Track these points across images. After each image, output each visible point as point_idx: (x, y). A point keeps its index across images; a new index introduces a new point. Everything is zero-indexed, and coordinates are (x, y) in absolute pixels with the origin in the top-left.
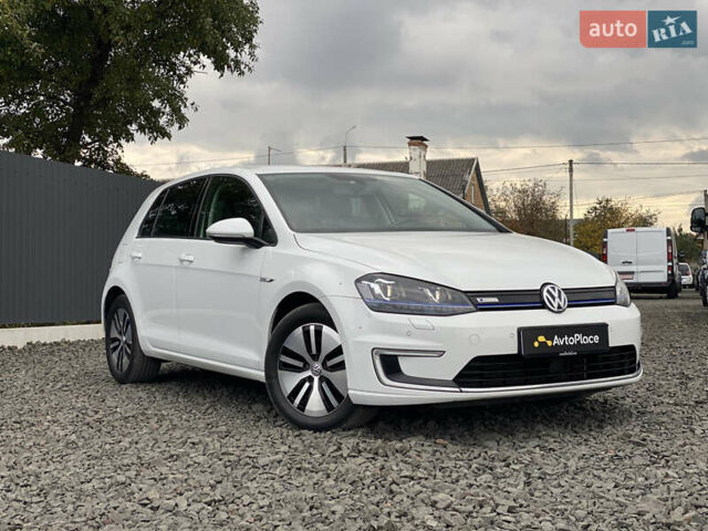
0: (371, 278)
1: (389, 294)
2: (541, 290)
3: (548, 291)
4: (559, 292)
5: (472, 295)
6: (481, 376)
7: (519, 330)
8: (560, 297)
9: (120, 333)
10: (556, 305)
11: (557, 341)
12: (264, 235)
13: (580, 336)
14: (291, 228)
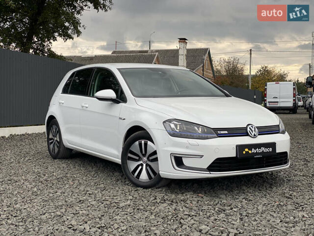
0: (170, 121)
1: (178, 128)
2: (246, 128)
3: (250, 128)
4: (255, 128)
5: (216, 130)
6: (220, 167)
7: (237, 146)
8: (255, 131)
9: (54, 136)
10: (253, 135)
11: (253, 151)
12: (121, 98)
13: (263, 148)
14: (134, 96)
